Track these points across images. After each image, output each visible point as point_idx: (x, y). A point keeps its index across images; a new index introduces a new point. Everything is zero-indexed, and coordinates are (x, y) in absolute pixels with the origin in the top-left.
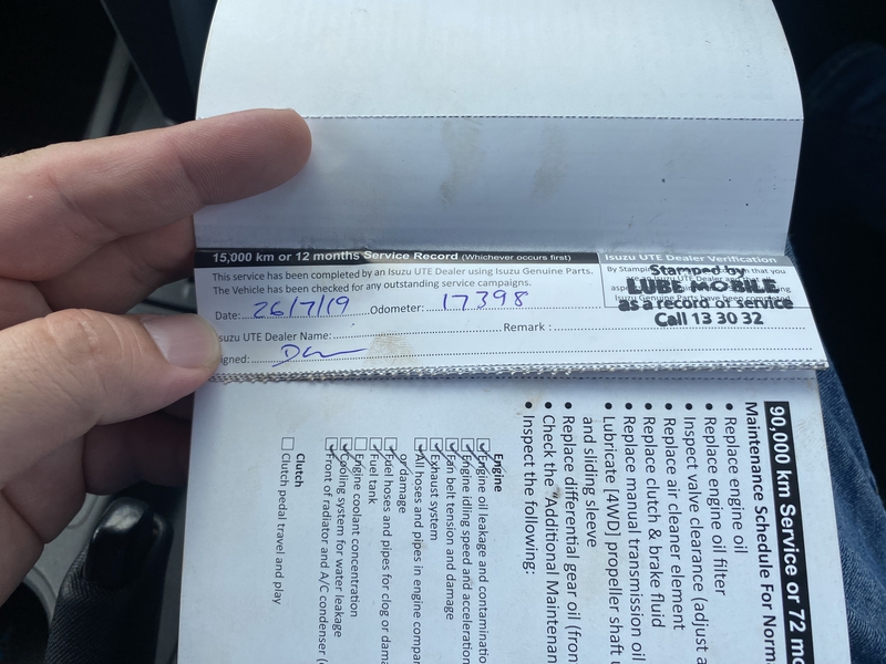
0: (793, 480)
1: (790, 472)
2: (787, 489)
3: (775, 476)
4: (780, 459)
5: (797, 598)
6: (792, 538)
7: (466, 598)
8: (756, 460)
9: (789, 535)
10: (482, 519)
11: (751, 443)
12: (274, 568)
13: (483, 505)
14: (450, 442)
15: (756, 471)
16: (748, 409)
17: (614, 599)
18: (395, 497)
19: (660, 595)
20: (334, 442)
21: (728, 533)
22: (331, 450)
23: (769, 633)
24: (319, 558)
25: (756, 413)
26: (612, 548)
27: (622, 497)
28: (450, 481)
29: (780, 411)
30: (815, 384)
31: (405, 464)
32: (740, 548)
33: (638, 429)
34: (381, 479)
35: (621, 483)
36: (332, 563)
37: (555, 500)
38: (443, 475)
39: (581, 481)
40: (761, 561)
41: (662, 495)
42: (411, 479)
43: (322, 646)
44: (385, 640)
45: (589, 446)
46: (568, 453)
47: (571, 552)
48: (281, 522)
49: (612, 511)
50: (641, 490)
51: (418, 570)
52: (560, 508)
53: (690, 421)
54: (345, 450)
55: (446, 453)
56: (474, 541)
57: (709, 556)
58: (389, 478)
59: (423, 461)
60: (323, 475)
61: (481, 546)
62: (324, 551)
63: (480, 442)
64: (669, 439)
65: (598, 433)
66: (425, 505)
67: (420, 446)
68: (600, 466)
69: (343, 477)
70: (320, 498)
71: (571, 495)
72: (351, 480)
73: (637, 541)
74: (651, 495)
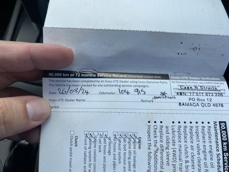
0: (228, 145)
1: (227, 143)
2: (226, 148)
3: (222, 144)
4: (224, 139)
6: (227, 163)
8: (217, 139)
10: (135, 157)
11: (215, 134)
13: (135, 153)
14: (124, 133)
15: (217, 142)
16: (214, 123)
18: (107, 151)
20: (87, 132)
21: (209, 161)
24: (83, 169)
25: (217, 125)
26: (174, 166)
27: (177, 150)
28: (125, 146)
29: (223, 124)
31: (110, 140)
32: (212, 166)
33: (182, 129)
34: (103, 145)
35: (177, 146)
36: (87, 170)
37: (157, 151)
38: (122, 144)
39: (165, 145)
40: (218, 170)
41: (189, 150)
42: (112, 145)
45: (167, 135)
46: (161, 137)
47: (162, 167)
48: (71, 157)
49: (174, 155)
50: (183, 149)
52: (159, 154)
53: (197, 127)
54: (91, 135)
55: (123, 137)
56: (132, 164)
57: (203, 169)
58: (105, 144)
59: (116, 139)
60: (84, 143)
61: (134, 165)
62: (85, 167)
63: (134, 133)
64: (191, 133)
65: (170, 131)
66: (117, 153)
67: (115, 134)
68: (171, 141)
69: (90, 144)
70: (83, 150)
71: (162, 150)
72: (93, 145)
73: (182, 164)
74: (186, 150)
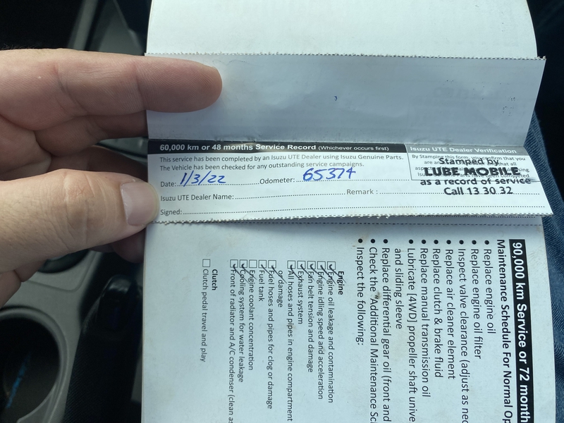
0: (526, 289)
1: (524, 284)
2: (522, 294)
3: (515, 286)
4: (518, 275)
5: (525, 361)
6: (524, 325)
7: (320, 359)
8: (503, 276)
9: (522, 323)
10: (331, 311)
11: (500, 265)
12: (200, 340)
13: (331, 302)
14: (310, 263)
15: (503, 283)
16: (499, 244)
17: (412, 360)
18: (275, 298)
19: (440, 358)
20: (235, 262)
21: (484, 321)
22: (234, 267)
23: (507, 381)
24: (229, 334)
25: (504, 247)
26: (412, 329)
27: (419, 298)
28: (310, 288)
29: (519, 245)
30: (542, 228)
31: (281, 277)
32: (491, 330)
33: (430, 256)
34: (267, 286)
35: (418, 289)
36: (237, 337)
37: (377, 300)
38: (306, 284)
39: (393, 287)
40: (504, 338)
41: (444, 298)
42: (285, 287)
43: (231, 387)
44: (270, 384)
45: (398, 267)
46: (385, 271)
47: (386, 332)
48: (205, 312)
49: (412, 307)
50: (431, 295)
51: (291, 342)
52: (380, 305)
54: (243, 268)
55: (308, 271)
56: (325, 325)
57: (471, 336)
58: (272, 286)
59: (293, 275)
60: (230, 283)
61: (330, 328)
62: (232, 330)
63: (329, 264)
64: (448, 262)
65: (404, 259)
66: (295, 302)
67: (291, 266)
68: (405, 279)
69: (242, 285)
70: (229, 297)
71: (387, 297)
72: (247, 287)
73: (427, 325)
74: (436, 297)
